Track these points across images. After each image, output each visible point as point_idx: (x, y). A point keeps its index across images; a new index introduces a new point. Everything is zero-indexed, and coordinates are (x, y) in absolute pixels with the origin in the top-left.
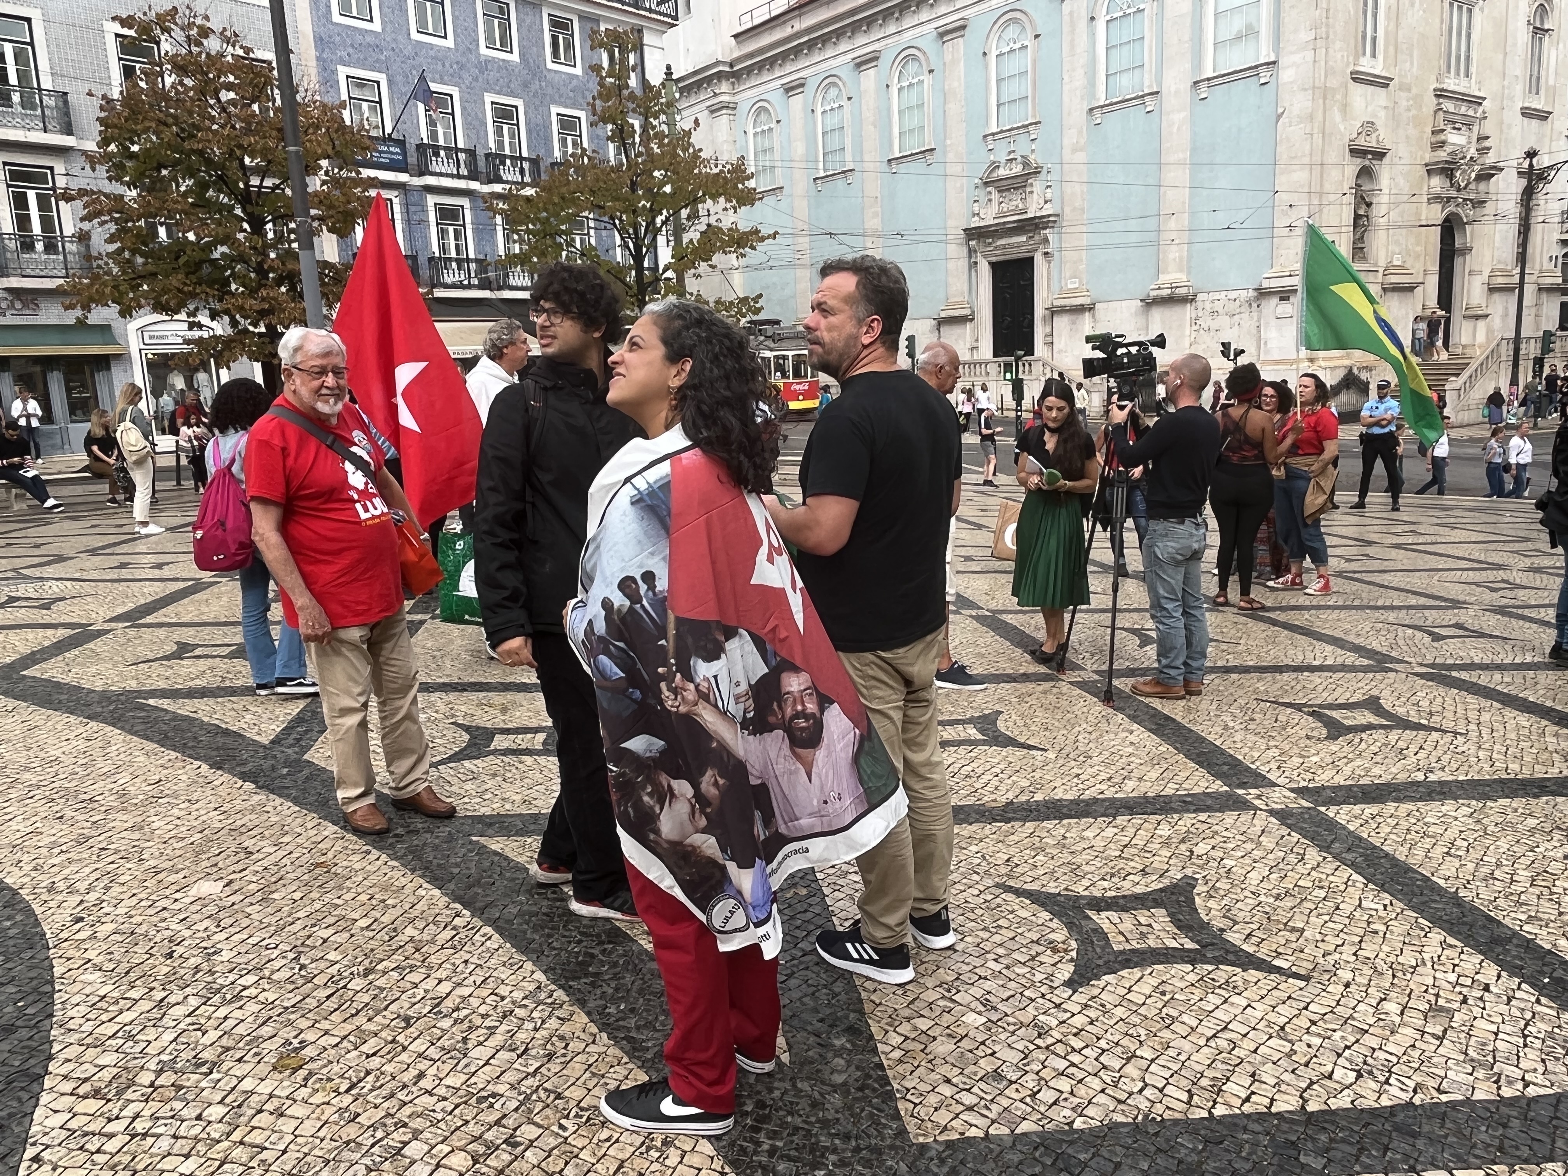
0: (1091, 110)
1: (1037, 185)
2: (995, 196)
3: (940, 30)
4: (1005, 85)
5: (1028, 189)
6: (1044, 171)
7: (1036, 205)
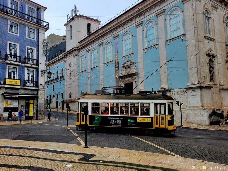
0: (144, 49)
1: (133, 66)
2: (125, 69)
3: (114, 37)
4: (126, 46)
5: (131, 68)
6: (135, 63)
7: (133, 71)
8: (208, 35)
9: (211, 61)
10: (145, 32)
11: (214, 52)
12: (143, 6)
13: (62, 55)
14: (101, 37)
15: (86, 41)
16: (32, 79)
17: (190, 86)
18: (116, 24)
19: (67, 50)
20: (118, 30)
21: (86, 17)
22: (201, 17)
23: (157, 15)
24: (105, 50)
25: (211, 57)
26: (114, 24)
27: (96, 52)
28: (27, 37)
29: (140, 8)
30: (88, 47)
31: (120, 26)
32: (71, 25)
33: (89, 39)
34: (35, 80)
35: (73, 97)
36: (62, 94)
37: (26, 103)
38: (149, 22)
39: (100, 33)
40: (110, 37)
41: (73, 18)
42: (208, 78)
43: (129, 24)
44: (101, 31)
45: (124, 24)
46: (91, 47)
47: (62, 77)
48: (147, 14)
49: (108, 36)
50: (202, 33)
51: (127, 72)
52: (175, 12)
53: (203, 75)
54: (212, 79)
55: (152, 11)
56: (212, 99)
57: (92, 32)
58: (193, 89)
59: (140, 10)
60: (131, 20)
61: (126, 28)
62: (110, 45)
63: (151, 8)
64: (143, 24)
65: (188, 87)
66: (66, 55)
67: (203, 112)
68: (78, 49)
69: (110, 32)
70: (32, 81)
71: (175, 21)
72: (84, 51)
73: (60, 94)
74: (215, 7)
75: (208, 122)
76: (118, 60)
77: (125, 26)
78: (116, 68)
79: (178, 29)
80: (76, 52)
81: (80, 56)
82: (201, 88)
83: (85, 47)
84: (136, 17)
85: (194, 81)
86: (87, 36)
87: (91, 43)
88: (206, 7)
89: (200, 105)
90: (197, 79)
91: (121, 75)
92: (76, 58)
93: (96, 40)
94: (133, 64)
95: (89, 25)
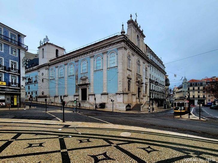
0: (94, 71)
1: (87, 80)
2: (82, 81)
3: (75, 61)
7: (87, 82)
8: (129, 68)
9: (129, 81)
10: (95, 61)
11: (131, 77)
12: (94, 47)
13: (35, 67)
14: (66, 60)
15: (55, 61)
16: (15, 82)
17: (118, 93)
18: (77, 54)
19: (40, 64)
20: (78, 58)
21: (55, 45)
22: (126, 59)
23: (103, 53)
24: (69, 68)
25: (129, 79)
26: (76, 53)
27: (62, 68)
28: (10, 54)
29: (93, 47)
30: (56, 65)
31: (80, 55)
32: (43, 49)
33: (57, 60)
34: (17, 83)
35: (45, 94)
36: (36, 92)
37: (11, 97)
38: (98, 56)
39: (65, 57)
40: (73, 61)
41: (45, 45)
42: (127, 89)
43: (85, 55)
44: (67, 56)
45: (82, 54)
46: (59, 65)
47: (36, 81)
48: (97, 52)
49: (71, 60)
50: (126, 67)
51: (84, 82)
52: (113, 54)
53: (125, 87)
54: (129, 90)
55: (100, 51)
56: (128, 99)
57: (60, 56)
58: (120, 94)
59: (93, 48)
60: (87, 53)
61: (83, 57)
62: (72, 66)
63: (99, 49)
64: (95, 57)
65: (117, 93)
66: (39, 68)
67: (123, 105)
68: (49, 65)
69: (73, 58)
70: (15, 83)
71: (112, 58)
72: (53, 67)
73: (34, 92)
74: (133, 55)
75: (125, 110)
76: (78, 75)
77: (83, 56)
78: (76, 79)
79: (114, 63)
80: (48, 66)
81: (50, 69)
82: (123, 94)
83: (54, 64)
84: (90, 52)
85: (120, 90)
86: (56, 57)
87: (59, 62)
88: (129, 54)
89: (122, 101)
90: (122, 89)
91: (79, 84)
92: (47, 70)
93: (62, 61)
94: (87, 78)
95: (57, 51)
